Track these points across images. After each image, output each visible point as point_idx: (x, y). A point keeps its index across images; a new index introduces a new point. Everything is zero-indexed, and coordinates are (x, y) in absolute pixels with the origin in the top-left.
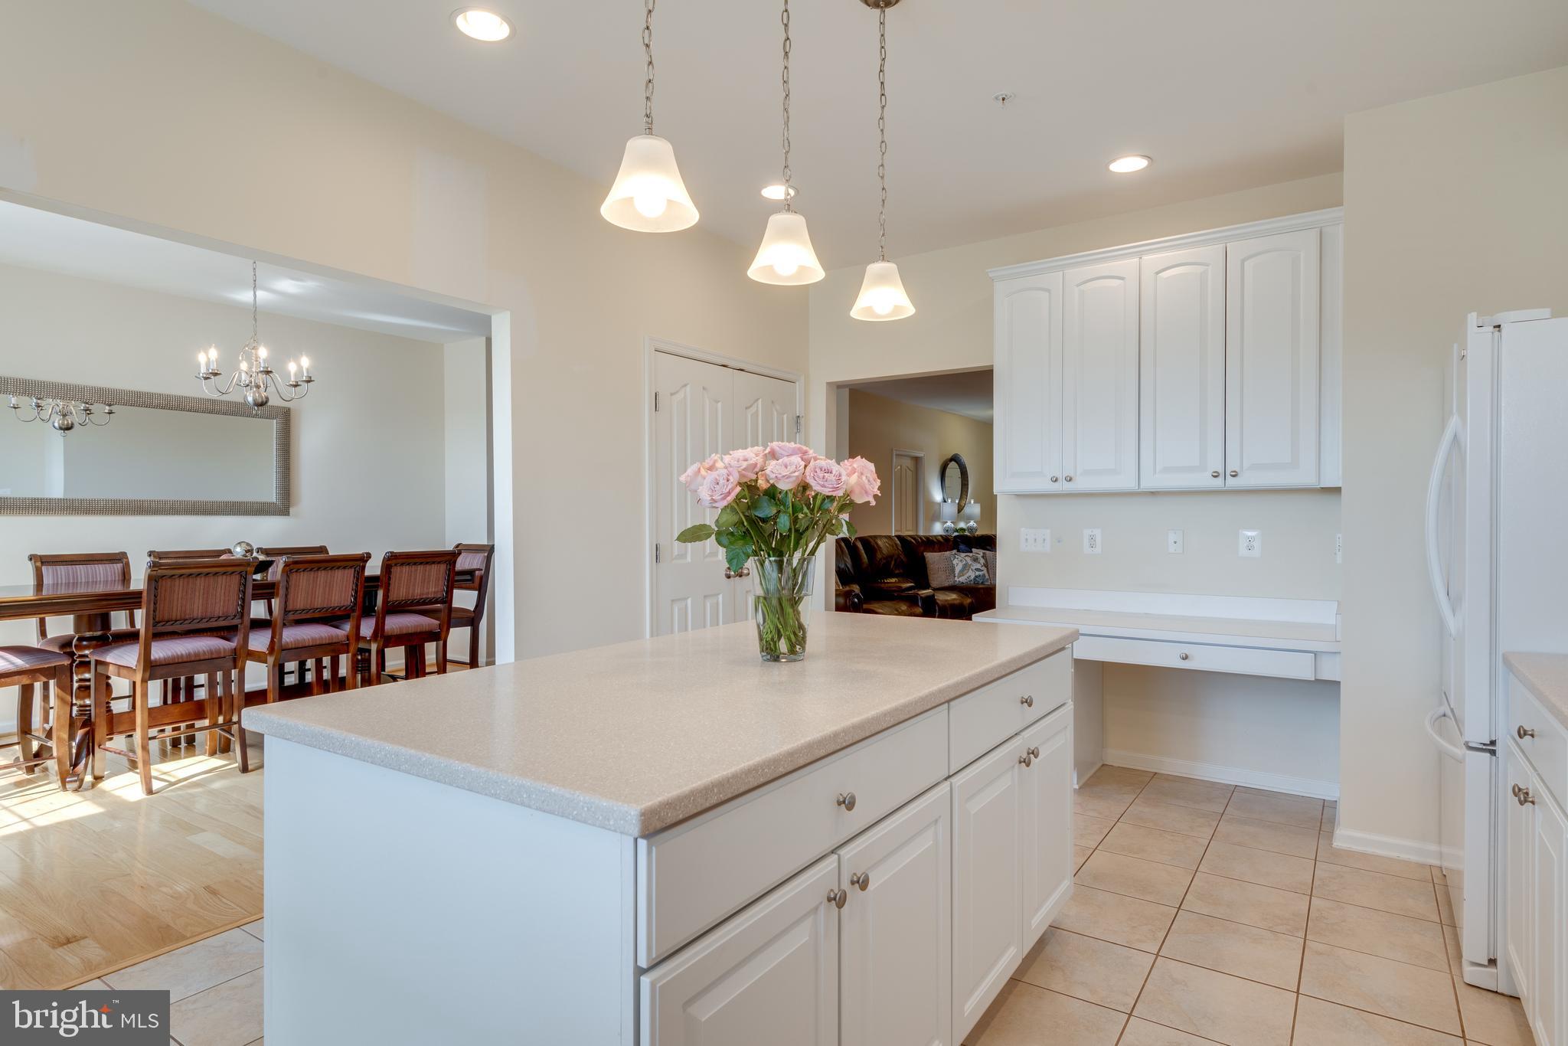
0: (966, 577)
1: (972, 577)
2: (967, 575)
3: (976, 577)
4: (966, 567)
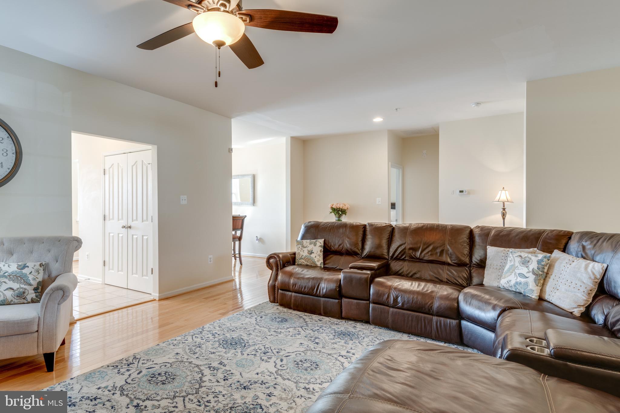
1: (512, 283)
2: (509, 278)
3: (517, 283)
4: (511, 269)
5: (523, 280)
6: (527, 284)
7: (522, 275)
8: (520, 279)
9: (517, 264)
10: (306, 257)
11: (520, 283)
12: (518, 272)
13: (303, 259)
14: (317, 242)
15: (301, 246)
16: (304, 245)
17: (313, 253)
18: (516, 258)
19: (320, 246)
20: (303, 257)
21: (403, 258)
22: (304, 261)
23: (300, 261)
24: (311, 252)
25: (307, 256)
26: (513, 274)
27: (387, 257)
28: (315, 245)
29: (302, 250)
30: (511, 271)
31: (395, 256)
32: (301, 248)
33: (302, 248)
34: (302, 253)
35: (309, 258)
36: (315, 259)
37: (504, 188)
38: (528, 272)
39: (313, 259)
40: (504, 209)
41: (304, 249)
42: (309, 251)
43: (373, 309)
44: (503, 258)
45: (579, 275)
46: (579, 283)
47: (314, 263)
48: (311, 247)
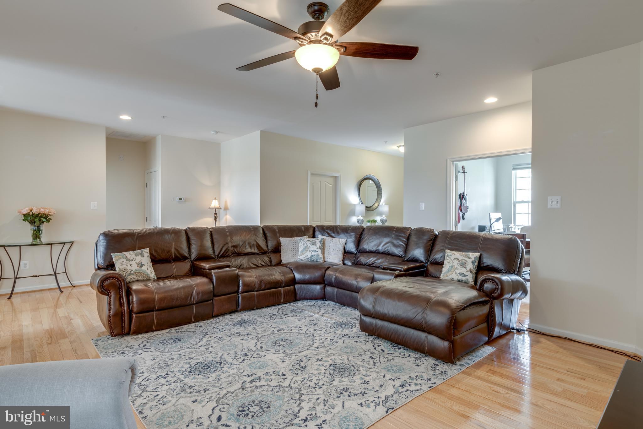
0: (304, 256)
1: (309, 256)
2: (306, 254)
3: (312, 256)
4: (306, 249)
5: (316, 253)
6: (318, 255)
7: (313, 251)
8: (313, 253)
9: (309, 245)
10: (137, 272)
11: (314, 255)
12: (311, 249)
13: (133, 274)
14: (143, 253)
15: (125, 260)
16: (128, 258)
17: (144, 265)
18: (307, 242)
19: (148, 256)
20: (132, 272)
21: (227, 255)
22: (134, 277)
23: (129, 277)
24: (140, 264)
25: (137, 270)
26: (308, 251)
27: (213, 256)
28: (143, 256)
29: (128, 265)
30: (306, 250)
31: (220, 255)
32: (125, 261)
33: (128, 262)
34: (129, 268)
35: (140, 272)
36: (148, 271)
37: (215, 198)
38: (317, 249)
39: (146, 272)
40: (216, 214)
41: (131, 263)
42: (138, 264)
43: (243, 298)
44: (294, 243)
45: (338, 246)
46: (338, 250)
47: (147, 276)
48: (139, 259)
